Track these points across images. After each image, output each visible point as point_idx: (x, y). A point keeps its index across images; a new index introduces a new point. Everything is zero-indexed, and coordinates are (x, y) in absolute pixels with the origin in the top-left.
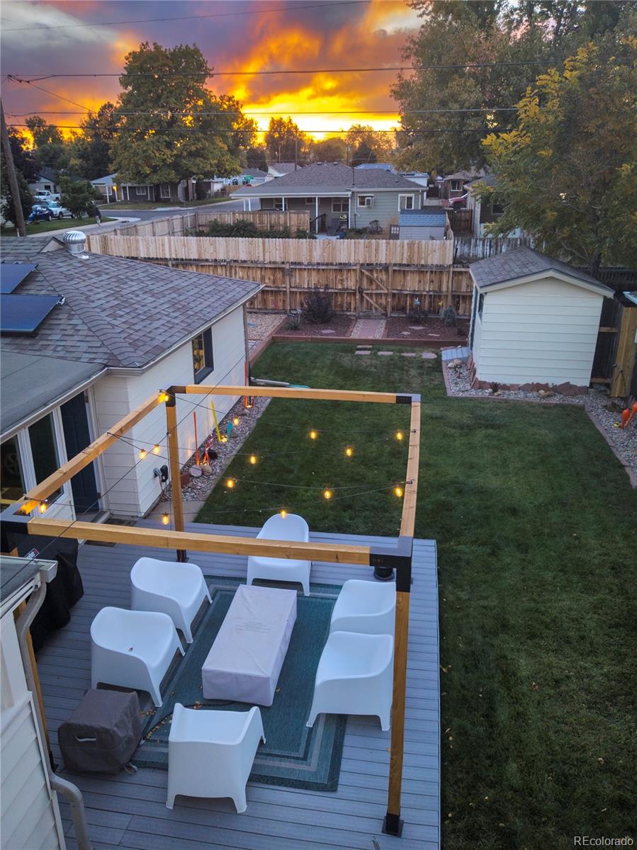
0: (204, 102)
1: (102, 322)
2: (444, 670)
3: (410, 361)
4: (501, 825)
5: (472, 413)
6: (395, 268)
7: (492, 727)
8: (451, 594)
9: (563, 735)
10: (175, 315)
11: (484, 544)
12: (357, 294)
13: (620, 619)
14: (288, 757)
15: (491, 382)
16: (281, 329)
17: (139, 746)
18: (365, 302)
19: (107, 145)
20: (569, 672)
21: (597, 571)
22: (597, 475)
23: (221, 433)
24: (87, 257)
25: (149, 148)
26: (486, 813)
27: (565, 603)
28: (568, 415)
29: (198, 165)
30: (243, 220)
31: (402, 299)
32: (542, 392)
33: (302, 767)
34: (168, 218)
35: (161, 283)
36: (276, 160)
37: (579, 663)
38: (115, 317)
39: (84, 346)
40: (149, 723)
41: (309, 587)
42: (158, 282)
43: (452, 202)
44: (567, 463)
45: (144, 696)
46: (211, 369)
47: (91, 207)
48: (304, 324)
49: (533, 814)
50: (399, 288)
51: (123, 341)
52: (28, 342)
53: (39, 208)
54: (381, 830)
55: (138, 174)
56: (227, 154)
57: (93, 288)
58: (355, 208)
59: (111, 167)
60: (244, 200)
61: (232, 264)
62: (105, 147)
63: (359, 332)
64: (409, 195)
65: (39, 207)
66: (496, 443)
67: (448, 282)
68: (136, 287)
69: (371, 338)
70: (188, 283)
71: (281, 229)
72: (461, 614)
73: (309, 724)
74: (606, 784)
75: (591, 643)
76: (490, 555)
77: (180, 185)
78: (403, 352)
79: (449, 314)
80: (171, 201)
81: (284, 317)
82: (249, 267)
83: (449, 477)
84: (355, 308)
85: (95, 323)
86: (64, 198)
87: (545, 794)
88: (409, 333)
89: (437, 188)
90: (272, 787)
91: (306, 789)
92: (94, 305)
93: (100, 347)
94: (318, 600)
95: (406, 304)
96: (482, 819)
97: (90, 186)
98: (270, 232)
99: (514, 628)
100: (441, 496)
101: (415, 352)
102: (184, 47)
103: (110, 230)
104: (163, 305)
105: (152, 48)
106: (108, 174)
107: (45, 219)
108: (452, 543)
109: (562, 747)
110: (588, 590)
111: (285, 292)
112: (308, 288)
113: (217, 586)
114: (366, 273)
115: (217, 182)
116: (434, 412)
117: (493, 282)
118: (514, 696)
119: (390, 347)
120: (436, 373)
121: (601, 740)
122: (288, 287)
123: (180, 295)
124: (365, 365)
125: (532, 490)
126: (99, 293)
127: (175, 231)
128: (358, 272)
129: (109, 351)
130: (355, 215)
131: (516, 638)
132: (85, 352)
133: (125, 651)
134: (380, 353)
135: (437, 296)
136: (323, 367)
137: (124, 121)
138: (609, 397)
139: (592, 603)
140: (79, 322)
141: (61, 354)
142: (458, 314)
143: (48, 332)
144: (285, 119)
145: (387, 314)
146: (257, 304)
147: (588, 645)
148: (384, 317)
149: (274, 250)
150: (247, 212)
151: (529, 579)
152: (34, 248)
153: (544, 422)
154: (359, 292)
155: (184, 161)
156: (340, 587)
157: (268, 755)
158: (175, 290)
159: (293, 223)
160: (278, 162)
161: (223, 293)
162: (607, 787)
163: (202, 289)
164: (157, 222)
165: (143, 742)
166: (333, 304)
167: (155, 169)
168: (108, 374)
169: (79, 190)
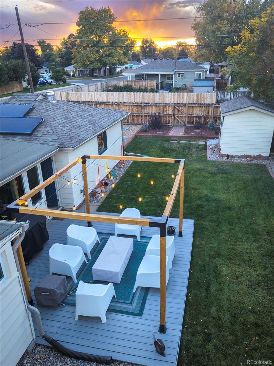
0: (112, 32)
1: (59, 129)
2: (191, 271)
3: (193, 145)
4: (206, 331)
5: (217, 168)
6: (189, 105)
7: (208, 294)
8: (198, 241)
9: (236, 298)
10: (90, 126)
11: (215, 222)
12: (173, 116)
13: (268, 253)
14: (124, 303)
15: (226, 154)
16: (140, 131)
17: (66, 297)
18: (176, 120)
19: (71, 52)
20: (243, 273)
21: (261, 233)
22: (267, 194)
23: (111, 175)
24: (55, 102)
25: (89, 53)
26: (201, 326)
27: (245, 246)
28: (259, 168)
29: (110, 60)
30: (127, 84)
31: (192, 119)
32: (248, 158)
33: (130, 307)
34: (95, 84)
35: (85, 113)
36: (144, 57)
37: (247, 270)
38: (64, 127)
39: (50, 139)
40: (71, 288)
41: (139, 238)
42: (84, 112)
43: (220, 75)
44: (255, 188)
45: (69, 278)
46: (106, 148)
47: (64, 79)
48: (149, 129)
49: (220, 327)
50: (191, 114)
51: (67, 137)
52: (28, 137)
53: (42, 80)
54: (158, 331)
55: (84, 65)
56: (122, 55)
57: (56, 115)
58: (176, 78)
59: (73, 62)
60: (128, 75)
61: (120, 104)
62: (71, 53)
63: (173, 133)
64: (199, 73)
66: (225, 180)
67: (212, 111)
68: (74, 114)
69: (178, 135)
70: (97, 112)
71: (144, 88)
72: (201, 249)
73: (134, 291)
74: (251, 317)
75: (254, 262)
76: (216, 226)
77: (102, 69)
78: (191, 141)
79: (212, 125)
80: (98, 76)
81: (141, 126)
82: (127, 105)
83: (204, 194)
84: (172, 122)
85: (56, 130)
86: (53, 75)
87: (226, 320)
88: (194, 133)
89: (214, 69)
90: (117, 314)
91: (130, 315)
92: (56, 122)
93: (57, 139)
94: (143, 243)
95: (194, 120)
96: (199, 328)
97: (64, 70)
98: (139, 89)
99: (222, 255)
100: (199, 202)
101: (196, 141)
102: (104, 8)
103: (70, 89)
104: (85, 122)
105: (90, 9)
106: (72, 65)
107: (45, 85)
108: (201, 221)
109: (235, 302)
110: (256, 241)
111: (142, 116)
112: (152, 114)
113: (103, 237)
114: (176, 107)
115: (118, 68)
116: (201, 167)
117: (227, 111)
118: (218, 282)
119: (185, 139)
120: (204, 150)
121: (251, 300)
122: (143, 113)
123: (93, 118)
124: (174, 147)
125: (238, 199)
126: (59, 117)
127: (98, 89)
128: (173, 107)
129: (61, 141)
130: (176, 82)
131: (223, 260)
132: (51, 142)
133: (64, 261)
134: (181, 142)
135: (207, 117)
136: (156, 148)
137: (79, 41)
139: (256, 246)
140: (50, 129)
141: (42, 142)
142: (216, 125)
143: (37, 133)
144: (149, 39)
145: (185, 125)
146: (130, 121)
147: (252, 263)
148: (184, 126)
149: (139, 98)
150: (129, 81)
151: (232, 236)
152: (32, 98)
153: (247, 172)
154: (173, 115)
155: (104, 59)
156: (151, 238)
157: (116, 302)
158: (91, 115)
159: (149, 85)
160: (145, 58)
161: (112, 117)
162: (251, 318)
163: (103, 115)
164: (91, 86)
165: (68, 295)
166: (162, 120)
167: (91, 62)
168: (60, 151)
169: (59, 72)
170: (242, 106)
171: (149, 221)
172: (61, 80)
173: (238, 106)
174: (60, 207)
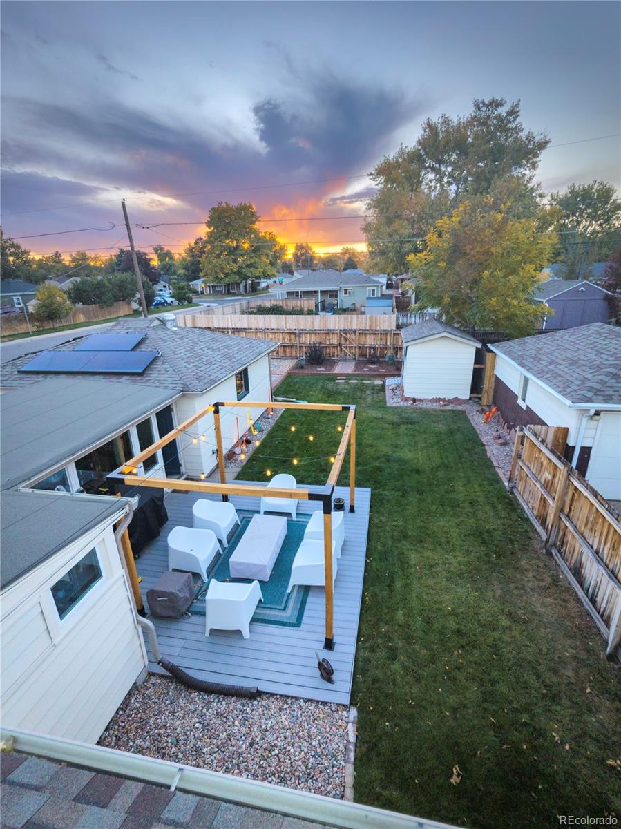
0: (255, 236)
1: (182, 366)
2: (368, 561)
3: (367, 386)
4: (390, 644)
5: (400, 415)
6: (360, 332)
7: (391, 592)
8: (377, 518)
9: (431, 596)
10: (225, 361)
11: (399, 490)
13: (471, 531)
14: (275, 609)
15: (412, 397)
16: (294, 368)
17: (193, 603)
18: (343, 352)
19: (199, 261)
20: (439, 561)
21: (462, 505)
22: (468, 450)
23: (254, 429)
24: (176, 329)
25: (223, 263)
26: (382, 638)
27: (441, 523)
28: (456, 416)
29: (252, 272)
30: (276, 304)
31: (364, 350)
32: (441, 403)
33: (283, 614)
36: (299, 268)
37: (444, 556)
38: (189, 363)
39: (170, 380)
40: (200, 590)
41: (295, 515)
42: (217, 342)
43: (400, 292)
44: (452, 443)
45: (196, 576)
46: (247, 392)
47: (189, 298)
48: (307, 365)
49: (408, 638)
50: (363, 343)
51: (193, 377)
52: (138, 378)
54: (323, 647)
55: (217, 278)
56: (268, 266)
57: (177, 347)
58: (341, 295)
59: (201, 274)
60: (277, 292)
61: (266, 330)
62: (198, 263)
63: (339, 369)
64: (373, 288)
65: (159, 298)
66: (412, 433)
67: (391, 339)
68: (203, 345)
69: (345, 372)
70: (235, 342)
71: (299, 309)
72: (381, 529)
73: (289, 591)
74: (451, 622)
75: (453, 545)
76: (401, 496)
77: (241, 284)
78: (363, 381)
79: (391, 358)
80: (237, 293)
81: (296, 361)
82: (275, 332)
83: (383, 453)
84: (337, 355)
85: (177, 367)
86: (174, 293)
87: (417, 628)
88: (368, 370)
89: (392, 284)
90: (264, 625)
91: (283, 626)
92: (177, 356)
93: (179, 380)
94: (300, 523)
95: (367, 352)
96: (379, 641)
97: (189, 285)
98: (292, 311)
99: (410, 537)
100: (377, 464)
101: (370, 380)
102: (243, 204)
103: (197, 311)
104: (219, 356)
105: (224, 205)
106: (199, 278)
107: (162, 306)
108: (380, 490)
109: (429, 602)
110: (455, 515)
111: (296, 346)
112: (310, 344)
114: (343, 334)
115: (264, 282)
116: (378, 415)
117: (412, 339)
118: (406, 575)
119: (356, 378)
120: (382, 392)
121: (451, 598)
122: (298, 343)
123: (229, 350)
124: (340, 388)
125: (430, 459)
126: (181, 349)
127: (236, 311)
128: (338, 334)
129: (184, 383)
130: (342, 300)
131: (411, 543)
132: (170, 384)
133: (188, 551)
134: (350, 381)
135: (385, 348)
136: (317, 390)
137: (209, 247)
138: (480, 405)
139: (456, 523)
140: (169, 366)
141: (157, 385)
142: (397, 358)
143: (151, 372)
144: (304, 245)
145: (356, 358)
146: (281, 354)
147: (451, 546)
148: (354, 360)
149: (291, 322)
150: (279, 300)
151: (422, 510)
152: (145, 324)
153: (441, 420)
154: (339, 346)
155: (243, 270)
156: (311, 515)
157: (263, 607)
158: (226, 347)
159: (305, 306)
161: (255, 348)
162: (452, 624)
163: (243, 346)
164: (226, 306)
165: (195, 600)
166: (324, 352)
167: (227, 275)
168: (183, 396)
169: (182, 288)
170: (431, 333)
171: (307, 492)
172: (185, 299)
173: (426, 332)
174: (183, 475)
